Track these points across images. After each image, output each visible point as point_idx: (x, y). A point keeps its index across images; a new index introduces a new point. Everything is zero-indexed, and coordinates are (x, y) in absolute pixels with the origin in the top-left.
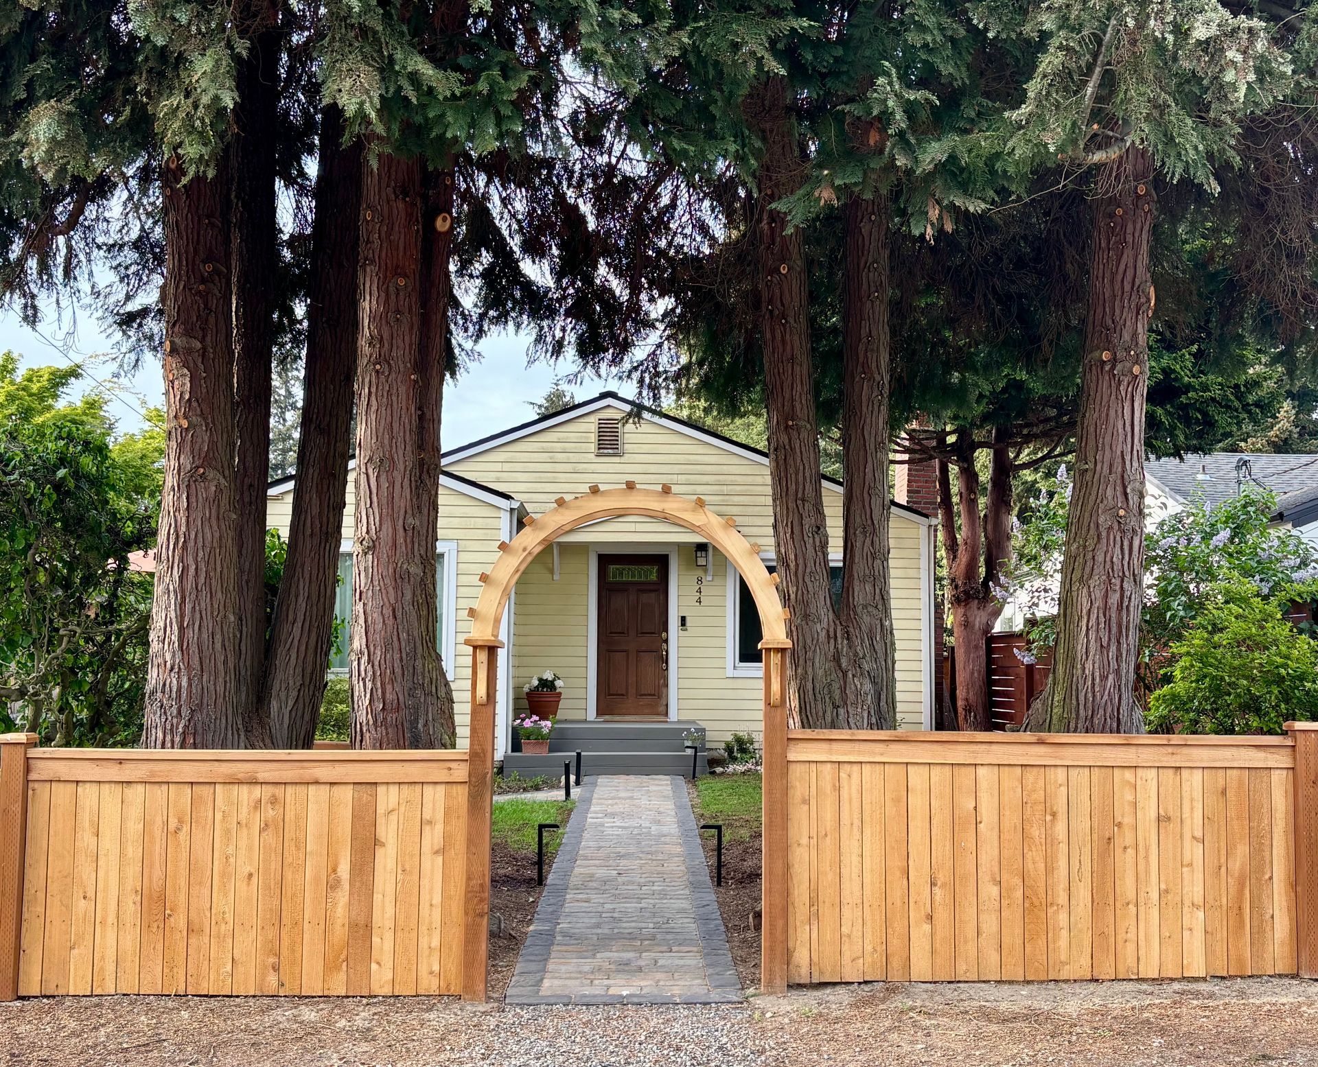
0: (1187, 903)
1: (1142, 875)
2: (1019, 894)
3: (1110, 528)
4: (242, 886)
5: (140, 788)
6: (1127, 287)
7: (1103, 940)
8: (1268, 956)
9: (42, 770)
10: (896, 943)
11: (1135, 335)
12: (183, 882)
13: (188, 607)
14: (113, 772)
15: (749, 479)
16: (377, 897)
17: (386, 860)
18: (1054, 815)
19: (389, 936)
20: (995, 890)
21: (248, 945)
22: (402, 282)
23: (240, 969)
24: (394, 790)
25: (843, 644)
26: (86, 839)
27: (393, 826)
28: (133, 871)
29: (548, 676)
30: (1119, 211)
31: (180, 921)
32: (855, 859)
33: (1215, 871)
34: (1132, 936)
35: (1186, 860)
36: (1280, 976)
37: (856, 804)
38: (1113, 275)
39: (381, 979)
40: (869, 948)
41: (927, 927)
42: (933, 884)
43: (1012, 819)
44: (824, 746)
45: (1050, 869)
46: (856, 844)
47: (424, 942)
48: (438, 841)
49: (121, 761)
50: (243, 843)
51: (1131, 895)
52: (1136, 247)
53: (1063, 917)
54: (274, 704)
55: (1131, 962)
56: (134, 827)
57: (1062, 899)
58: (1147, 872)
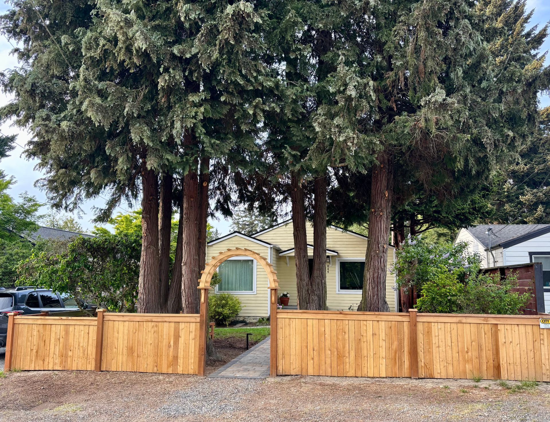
0: (381, 357)
1: (368, 349)
2: (336, 353)
3: (374, 256)
4: (149, 346)
5: (127, 322)
6: (379, 192)
7: (358, 366)
8: (403, 372)
9: (106, 318)
10: (304, 365)
11: (381, 205)
12: (136, 345)
13: (146, 279)
14: (121, 319)
15: (342, 237)
16: (179, 350)
17: (181, 341)
18: (345, 333)
19: (182, 359)
20: (329, 352)
21: (150, 360)
22: (192, 199)
23: (149, 366)
24: (183, 324)
25: (310, 287)
26: (116, 334)
27: (183, 333)
28: (126, 342)
29: (285, 293)
30: (376, 172)
31: (135, 354)
32: (294, 343)
33: (389, 348)
34: (366, 365)
35: (381, 346)
36: (407, 378)
37: (294, 329)
38: (375, 189)
39: (180, 370)
40: (297, 366)
41: (312, 361)
42: (314, 350)
43: (334, 333)
44: (286, 314)
45: (344, 347)
46: (294, 339)
47: (190, 361)
48: (193, 337)
49: (123, 316)
50: (150, 336)
51: (366, 354)
52: (381, 181)
53: (347, 360)
54: (169, 302)
55: (366, 372)
56: (126, 332)
57: (347, 355)
58: (370, 348)
